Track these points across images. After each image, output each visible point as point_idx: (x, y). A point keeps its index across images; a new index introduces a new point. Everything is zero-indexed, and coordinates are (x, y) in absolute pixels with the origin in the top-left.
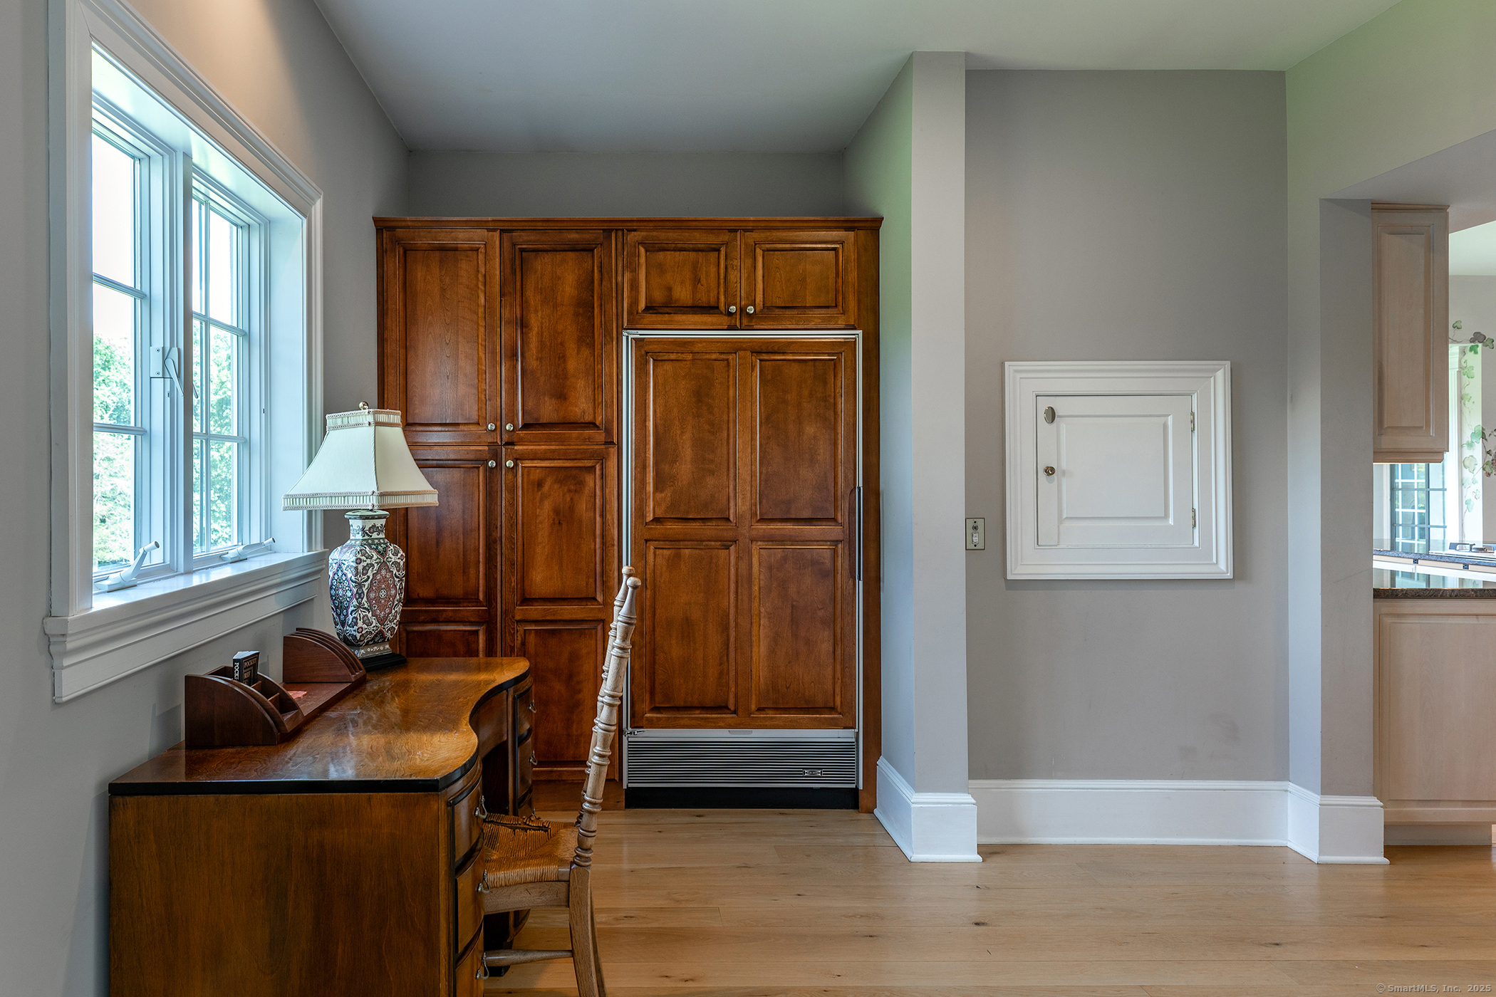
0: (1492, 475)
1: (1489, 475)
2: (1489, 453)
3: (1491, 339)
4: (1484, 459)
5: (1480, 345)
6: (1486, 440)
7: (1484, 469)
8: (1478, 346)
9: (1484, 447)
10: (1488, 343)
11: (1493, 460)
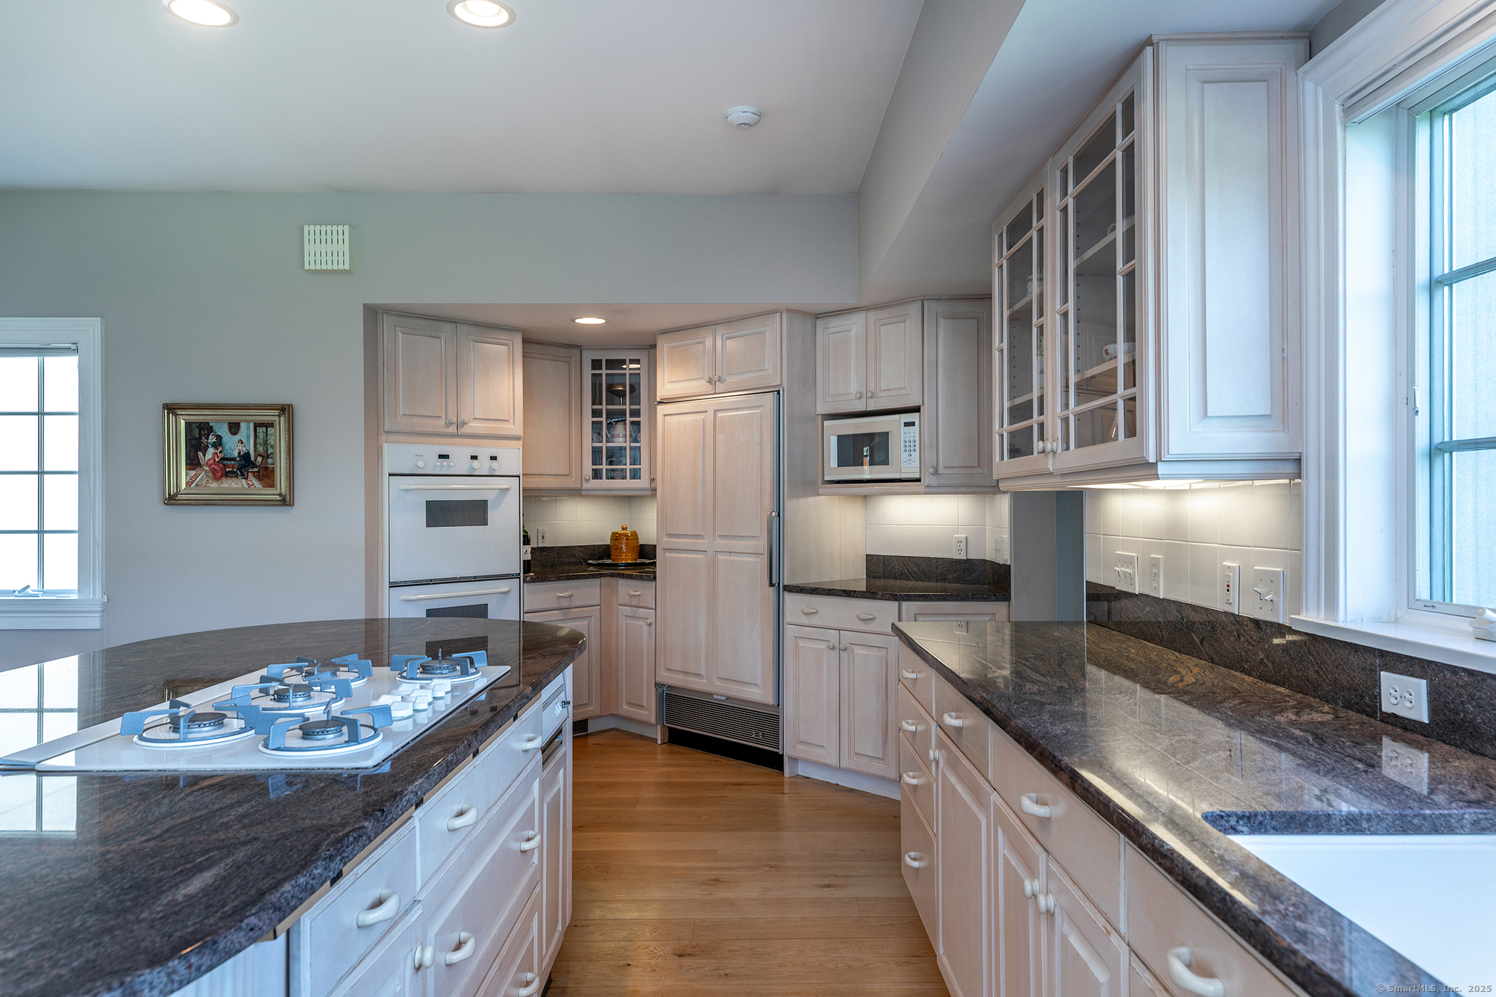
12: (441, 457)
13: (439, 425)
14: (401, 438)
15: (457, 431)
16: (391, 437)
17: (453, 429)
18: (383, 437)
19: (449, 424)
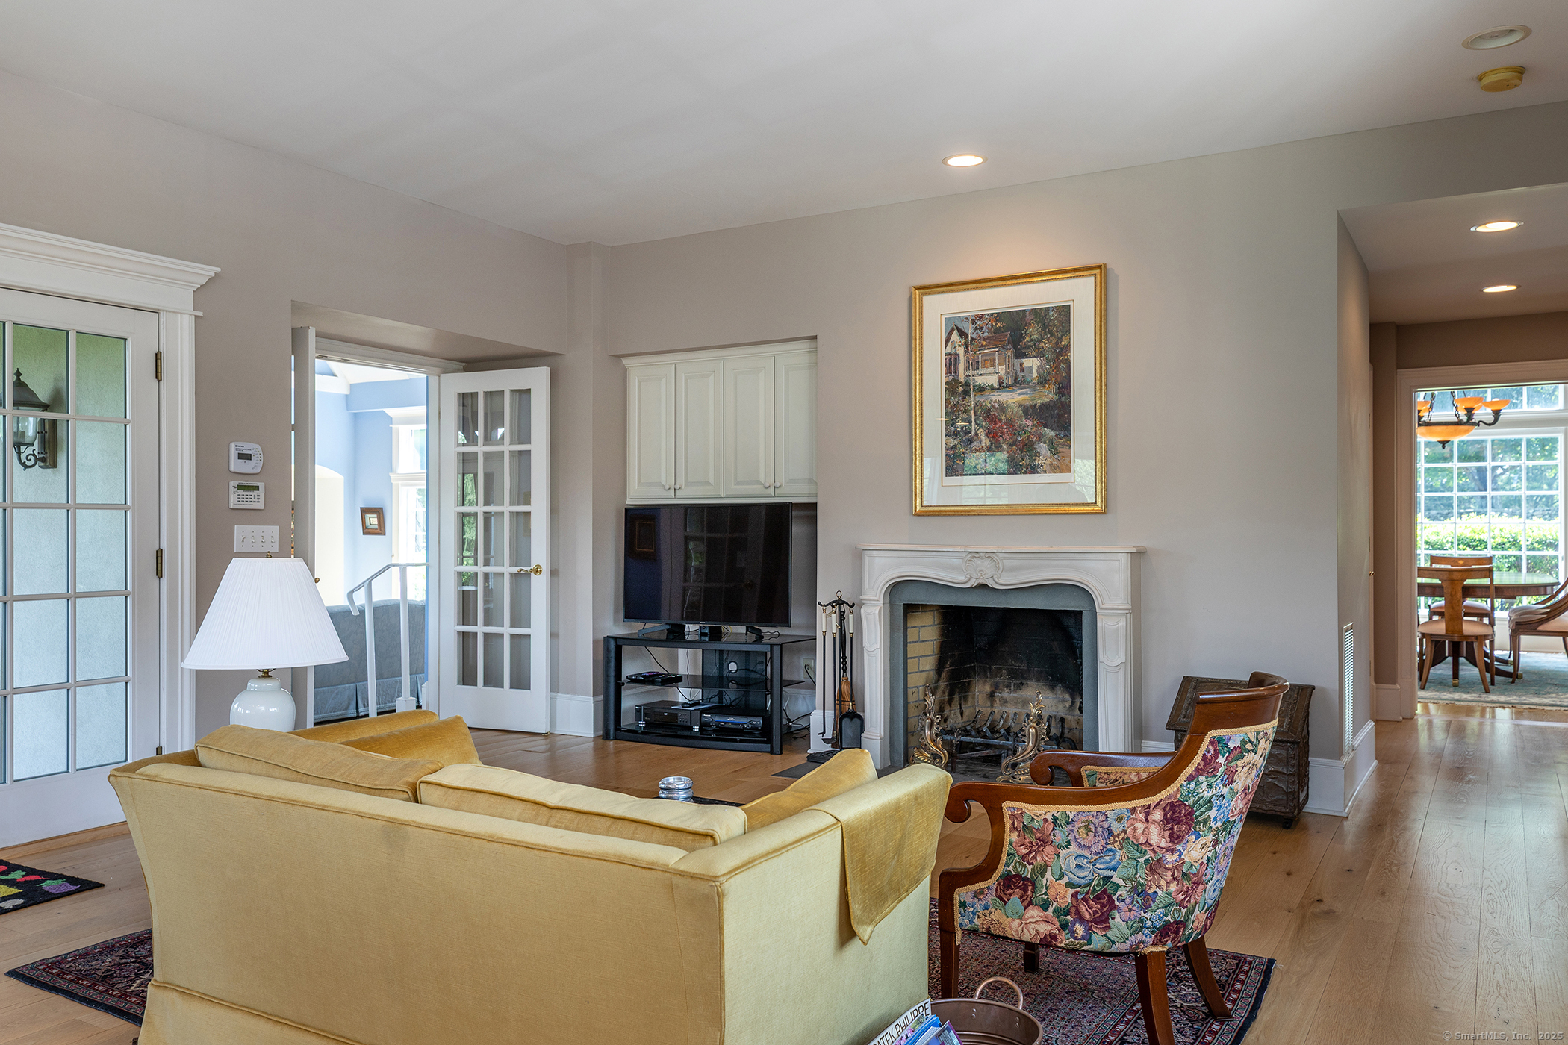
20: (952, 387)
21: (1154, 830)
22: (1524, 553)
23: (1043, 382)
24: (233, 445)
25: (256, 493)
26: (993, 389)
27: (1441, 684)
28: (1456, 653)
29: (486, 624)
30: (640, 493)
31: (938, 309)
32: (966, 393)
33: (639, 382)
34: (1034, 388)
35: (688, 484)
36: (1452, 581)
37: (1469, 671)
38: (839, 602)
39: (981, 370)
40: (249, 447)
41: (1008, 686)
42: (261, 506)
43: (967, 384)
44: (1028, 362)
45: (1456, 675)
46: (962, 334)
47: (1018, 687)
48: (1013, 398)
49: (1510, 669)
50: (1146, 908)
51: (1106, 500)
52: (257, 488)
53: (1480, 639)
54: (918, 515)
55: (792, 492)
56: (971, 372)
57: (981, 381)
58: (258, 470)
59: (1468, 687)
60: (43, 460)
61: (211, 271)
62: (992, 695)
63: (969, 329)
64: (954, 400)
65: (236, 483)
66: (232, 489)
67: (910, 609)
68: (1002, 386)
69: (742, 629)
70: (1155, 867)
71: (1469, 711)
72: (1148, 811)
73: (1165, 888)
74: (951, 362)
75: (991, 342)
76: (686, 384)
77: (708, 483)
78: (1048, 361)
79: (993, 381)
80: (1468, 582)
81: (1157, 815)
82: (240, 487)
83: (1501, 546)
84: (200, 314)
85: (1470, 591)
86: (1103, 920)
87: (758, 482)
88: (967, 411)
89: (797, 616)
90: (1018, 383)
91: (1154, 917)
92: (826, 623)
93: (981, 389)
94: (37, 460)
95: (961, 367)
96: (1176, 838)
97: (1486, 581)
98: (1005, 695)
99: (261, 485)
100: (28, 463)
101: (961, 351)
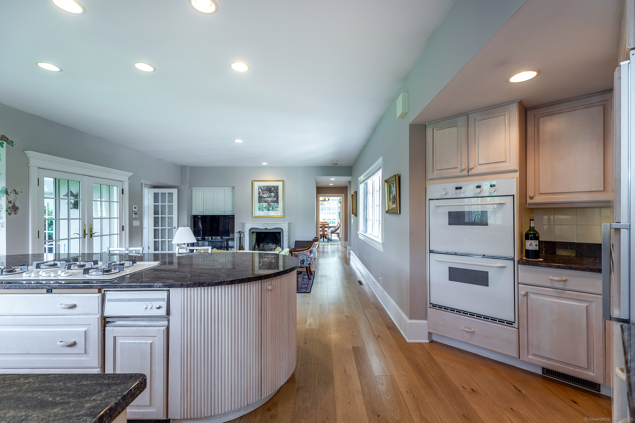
0: (12, 214)
1: (10, 214)
2: (10, 202)
3: (11, 141)
4: (7, 206)
5: (5, 143)
6: (8, 195)
7: (7, 211)
8: (3, 143)
9: (7, 199)
10: (10, 143)
11: (12, 206)
12: (457, 188)
13: (457, 172)
14: (437, 181)
15: (468, 174)
16: (432, 182)
17: (465, 173)
18: (428, 182)
19: (462, 170)
20: (259, 197)
21: (309, 253)
22: (331, 221)
23: (274, 197)
24: (133, 206)
25: (137, 215)
26: (266, 198)
27: (322, 242)
28: (323, 237)
29: (168, 239)
30: (194, 213)
31: (257, 185)
32: (262, 198)
33: (195, 192)
34: (273, 198)
35: (206, 211)
36: (323, 226)
37: (325, 240)
38: (240, 232)
39: (264, 195)
40: (136, 206)
41: (266, 244)
42: (137, 217)
43: (262, 197)
44: (272, 194)
45: (324, 241)
46: (261, 188)
47: (268, 244)
48: (270, 199)
49: (330, 239)
50: (307, 262)
51: (284, 215)
52: (137, 214)
53: (327, 234)
54: (254, 217)
55: (229, 213)
56: (262, 195)
57: (264, 196)
58: (137, 210)
59: (325, 242)
60: (74, 207)
61: (132, 174)
62: (263, 246)
63: (262, 188)
64: (260, 199)
65: (134, 213)
66: (133, 214)
67: (253, 232)
68: (268, 197)
69: (220, 238)
70: (308, 257)
71: (325, 245)
72: (308, 251)
73: (309, 259)
74: (259, 193)
75: (266, 190)
76: (206, 193)
77: (211, 211)
78: (275, 194)
79: (266, 196)
80: (326, 226)
81: (309, 252)
82: (135, 214)
83: (328, 220)
84: (129, 182)
85: (326, 227)
86: (303, 263)
87: (222, 211)
88: (262, 201)
89: (231, 235)
90: (270, 197)
91: (308, 263)
92: (236, 235)
93: (264, 198)
94: (73, 207)
95: (261, 194)
96: (311, 254)
97: (328, 226)
98: (265, 246)
99: (138, 213)
100: (72, 208)
101: (261, 191)
